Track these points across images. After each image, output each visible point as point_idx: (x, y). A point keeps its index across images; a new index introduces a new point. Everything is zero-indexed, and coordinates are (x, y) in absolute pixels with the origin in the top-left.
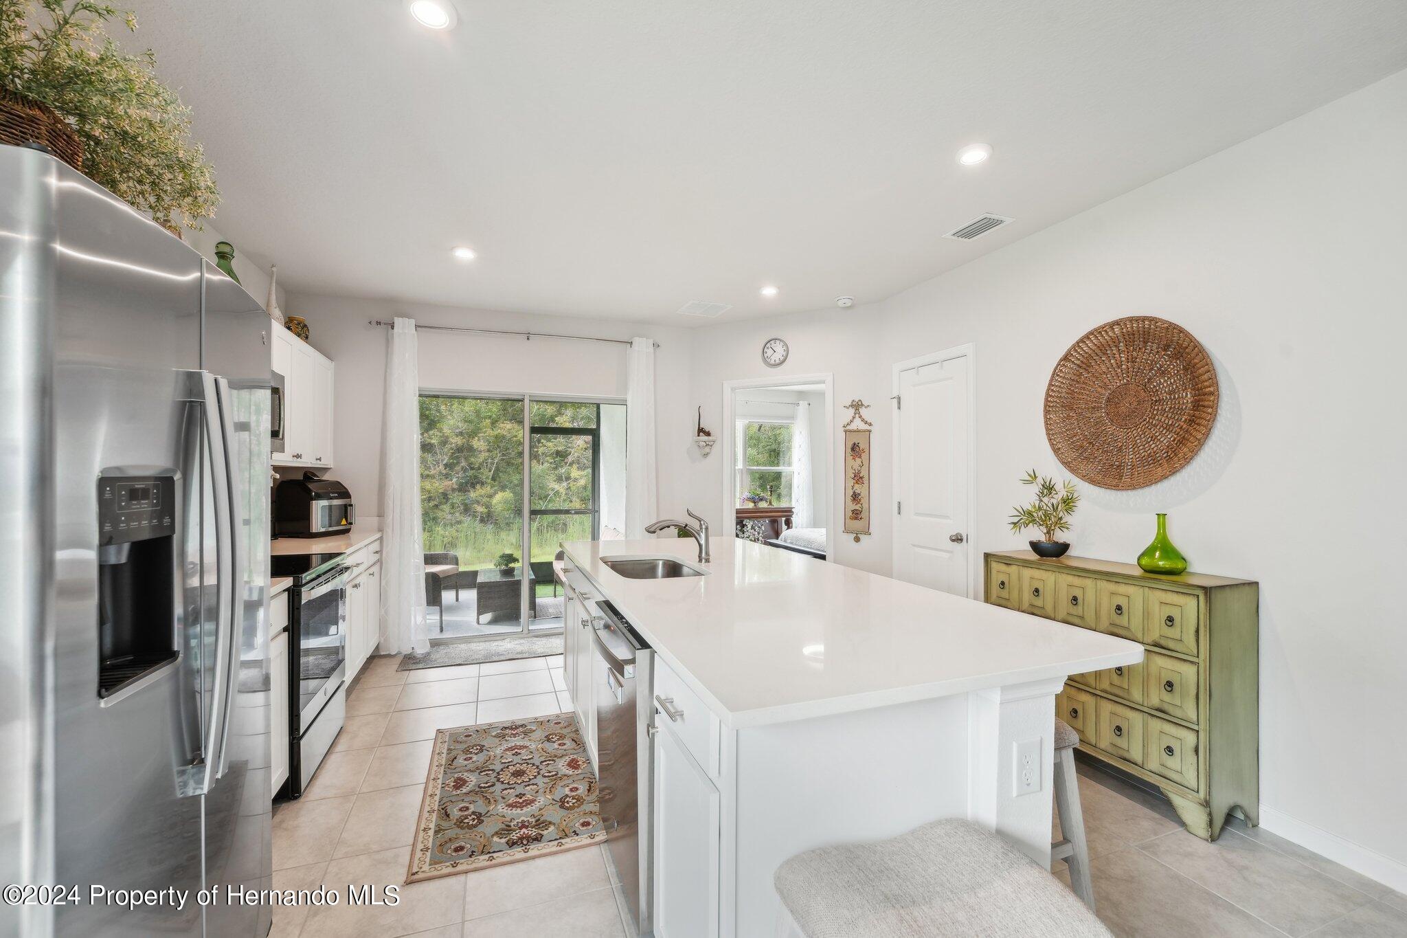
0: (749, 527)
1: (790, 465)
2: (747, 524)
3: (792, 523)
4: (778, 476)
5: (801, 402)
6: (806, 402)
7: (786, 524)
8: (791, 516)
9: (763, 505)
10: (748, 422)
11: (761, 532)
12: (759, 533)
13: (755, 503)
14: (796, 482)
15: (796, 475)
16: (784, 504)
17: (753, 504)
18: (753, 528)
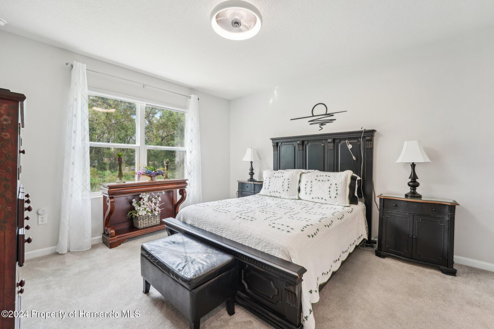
0: (146, 199)
1: (182, 145)
2: (143, 197)
3: (186, 192)
4: (172, 154)
5: (192, 96)
6: (196, 97)
7: (180, 194)
8: (185, 187)
9: (158, 179)
10: (145, 105)
11: (158, 202)
12: (155, 204)
13: (151, 177)
14: (188, 158)
15: (188, 152)
16: (177, 178)
17: (150, 178)
18: (150, 200)
